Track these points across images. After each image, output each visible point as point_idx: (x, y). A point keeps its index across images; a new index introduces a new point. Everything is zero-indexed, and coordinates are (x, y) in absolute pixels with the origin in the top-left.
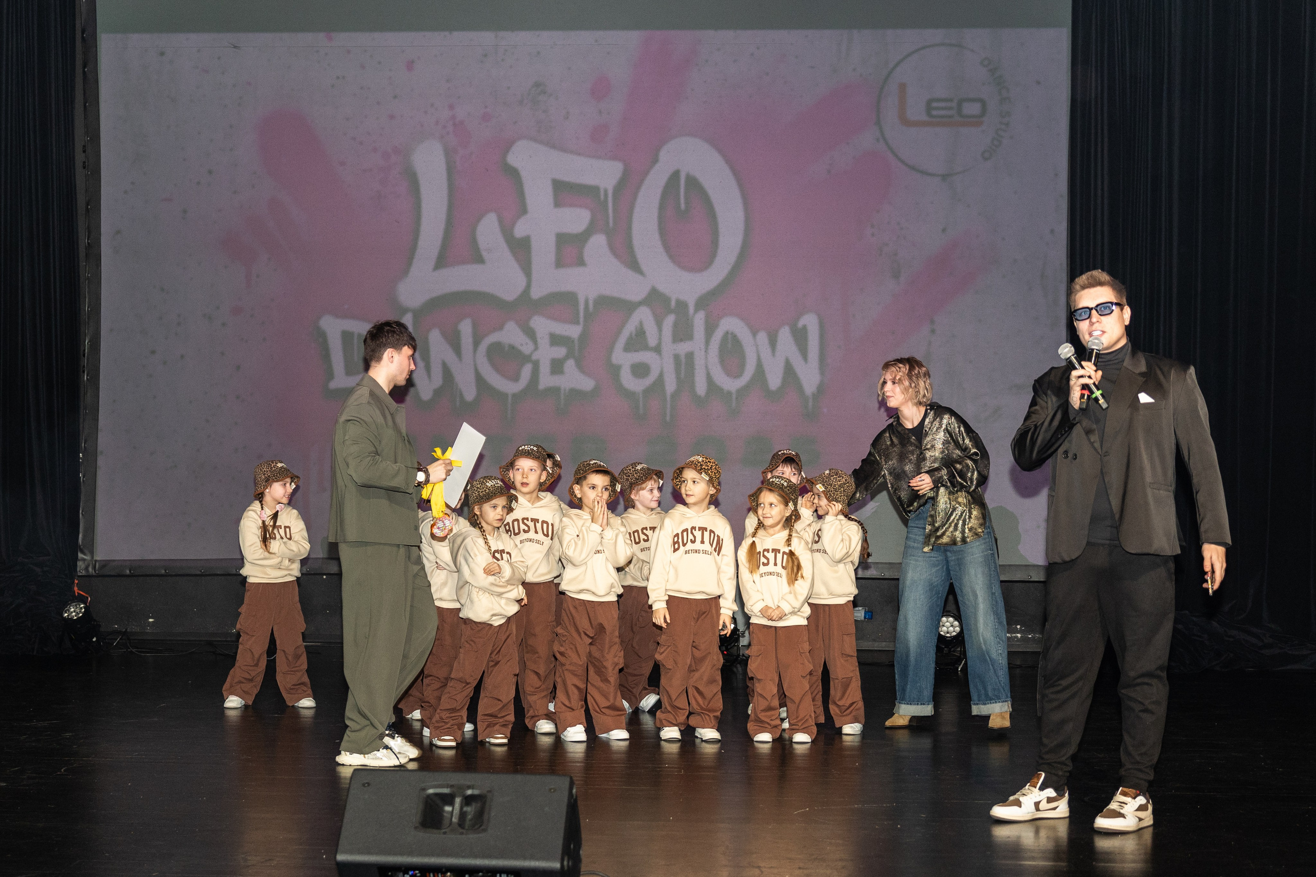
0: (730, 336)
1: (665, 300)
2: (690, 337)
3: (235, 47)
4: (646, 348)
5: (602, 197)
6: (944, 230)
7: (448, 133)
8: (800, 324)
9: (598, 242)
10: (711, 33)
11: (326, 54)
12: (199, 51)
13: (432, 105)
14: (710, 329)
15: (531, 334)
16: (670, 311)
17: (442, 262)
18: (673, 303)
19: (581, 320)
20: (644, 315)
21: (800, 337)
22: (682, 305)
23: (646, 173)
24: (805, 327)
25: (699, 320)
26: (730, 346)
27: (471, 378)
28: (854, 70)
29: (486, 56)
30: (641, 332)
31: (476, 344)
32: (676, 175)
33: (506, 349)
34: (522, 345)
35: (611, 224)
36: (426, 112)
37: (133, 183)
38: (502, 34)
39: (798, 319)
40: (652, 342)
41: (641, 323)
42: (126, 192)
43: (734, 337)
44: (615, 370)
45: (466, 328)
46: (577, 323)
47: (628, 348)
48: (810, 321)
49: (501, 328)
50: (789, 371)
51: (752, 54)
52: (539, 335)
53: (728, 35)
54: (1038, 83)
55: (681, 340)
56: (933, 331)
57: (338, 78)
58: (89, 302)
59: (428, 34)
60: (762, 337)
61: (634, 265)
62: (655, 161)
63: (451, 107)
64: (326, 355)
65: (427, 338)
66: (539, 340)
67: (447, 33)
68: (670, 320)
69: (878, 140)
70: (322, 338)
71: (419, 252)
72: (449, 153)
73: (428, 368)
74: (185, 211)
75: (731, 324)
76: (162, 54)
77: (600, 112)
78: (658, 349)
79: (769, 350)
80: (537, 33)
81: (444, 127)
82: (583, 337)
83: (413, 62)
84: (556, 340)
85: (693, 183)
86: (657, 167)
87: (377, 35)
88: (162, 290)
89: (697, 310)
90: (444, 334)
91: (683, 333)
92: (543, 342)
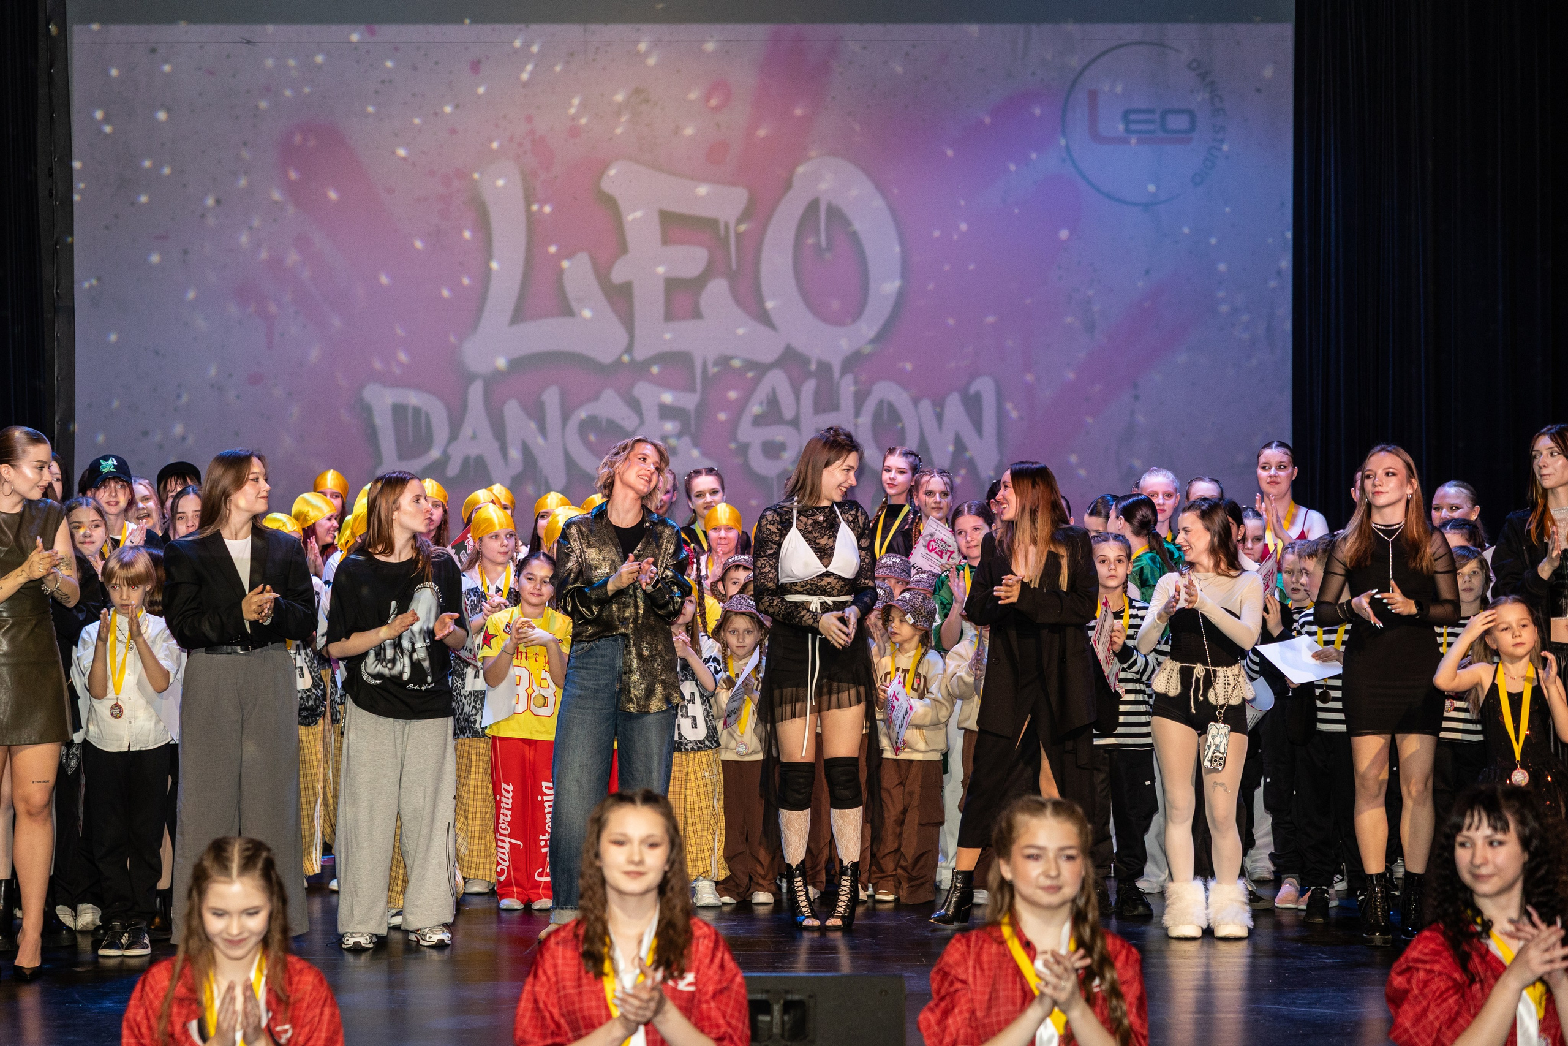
0: (885, 406)
1: (804, 360)
2: (835, 408)
3: (249, 42)
4: (780, 420)
5: (722, 232)
6: (1147, 272)
7: (525, 153)
8: (972, 390)
9: (718, 287)
10: (856, 27)
11: (368, 52)
12: (202, 47)
13: (505, 117)
14: (860, 399)
15: (635, 405)
16: (809, 375)
17: (519, 315)
18: (813, 367)
19: (699, 386)
20: (777, 380)
21: (973, 405)
22: (825, 368)
23: (776, 203)
24: (978, 396)
25: (847, 388)
26: (885, 417)
27: (560, 461)
28: (1033, 74)
29: (572, 54)
30: (773, 402)
31: (565, 418)
32: (813, 206)
33: (604, 424)
34: (623, 419)
35: (734, 266)
36: (497, 126)
37: (116, 216)
38: (592, 27)
39: (970, 383)
40: (788, 413)
41: (774, 391)
42: (107, 228)
43: (891, 406)
44: (744, 449)
45: (551, 398)
46: (692, 389)
47: (758, 421)
48: (984, 386)
49: (596, 397)
50: (960, 446)
51: (907, 54)
52: (644, 407)
53: (874, 30)
54: (1258, 90)
55: (825, 411)
56: (1137, 398)
57: (383, 82)
58: (60, 369)
59: (499, 27)
60: (926, 405)
61: (764, 318)
62: (788, 185)
63: (529, 119)
64: (372, 434)
65: (502, 412)
66: (645, 413)
67: (522, 26)
68: (809, 387)
69: (1064, 161)
70: (365, 411)
71: (490, 303)
72: (528, 178)
73: (504, 450)
74: (186, 252)
75: (887, 391)
76: (153, 51)
77: (718, 125)
78: (795, 423)
79: (934, 423)
80: (637, 26)
81: (520, 145)
82: (701, 407)
83: (479, 62)
84: (666, 412)
85: (836, 215)
86: (790, 195)
87: (431, 27)
88: (157, 353)
89: (844, 372)
90: (524, 406)
91: (826, 401)
92: (651, 413)
